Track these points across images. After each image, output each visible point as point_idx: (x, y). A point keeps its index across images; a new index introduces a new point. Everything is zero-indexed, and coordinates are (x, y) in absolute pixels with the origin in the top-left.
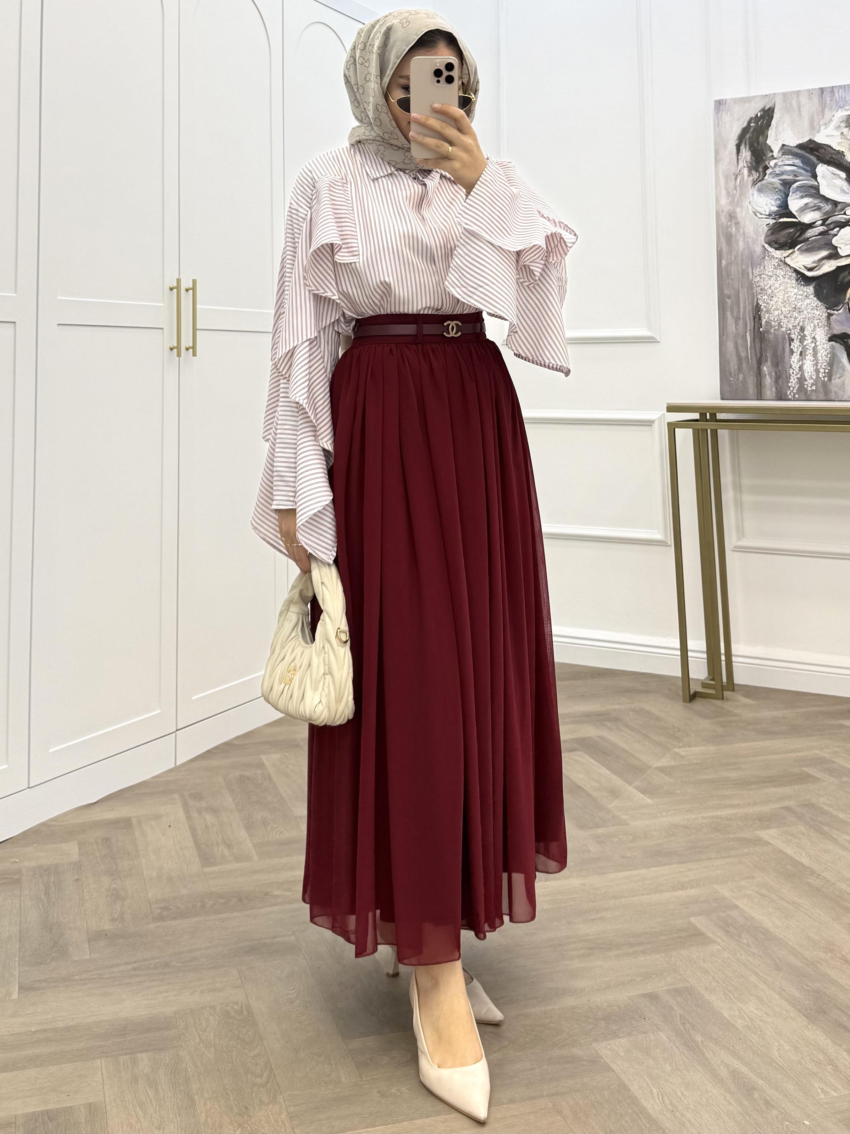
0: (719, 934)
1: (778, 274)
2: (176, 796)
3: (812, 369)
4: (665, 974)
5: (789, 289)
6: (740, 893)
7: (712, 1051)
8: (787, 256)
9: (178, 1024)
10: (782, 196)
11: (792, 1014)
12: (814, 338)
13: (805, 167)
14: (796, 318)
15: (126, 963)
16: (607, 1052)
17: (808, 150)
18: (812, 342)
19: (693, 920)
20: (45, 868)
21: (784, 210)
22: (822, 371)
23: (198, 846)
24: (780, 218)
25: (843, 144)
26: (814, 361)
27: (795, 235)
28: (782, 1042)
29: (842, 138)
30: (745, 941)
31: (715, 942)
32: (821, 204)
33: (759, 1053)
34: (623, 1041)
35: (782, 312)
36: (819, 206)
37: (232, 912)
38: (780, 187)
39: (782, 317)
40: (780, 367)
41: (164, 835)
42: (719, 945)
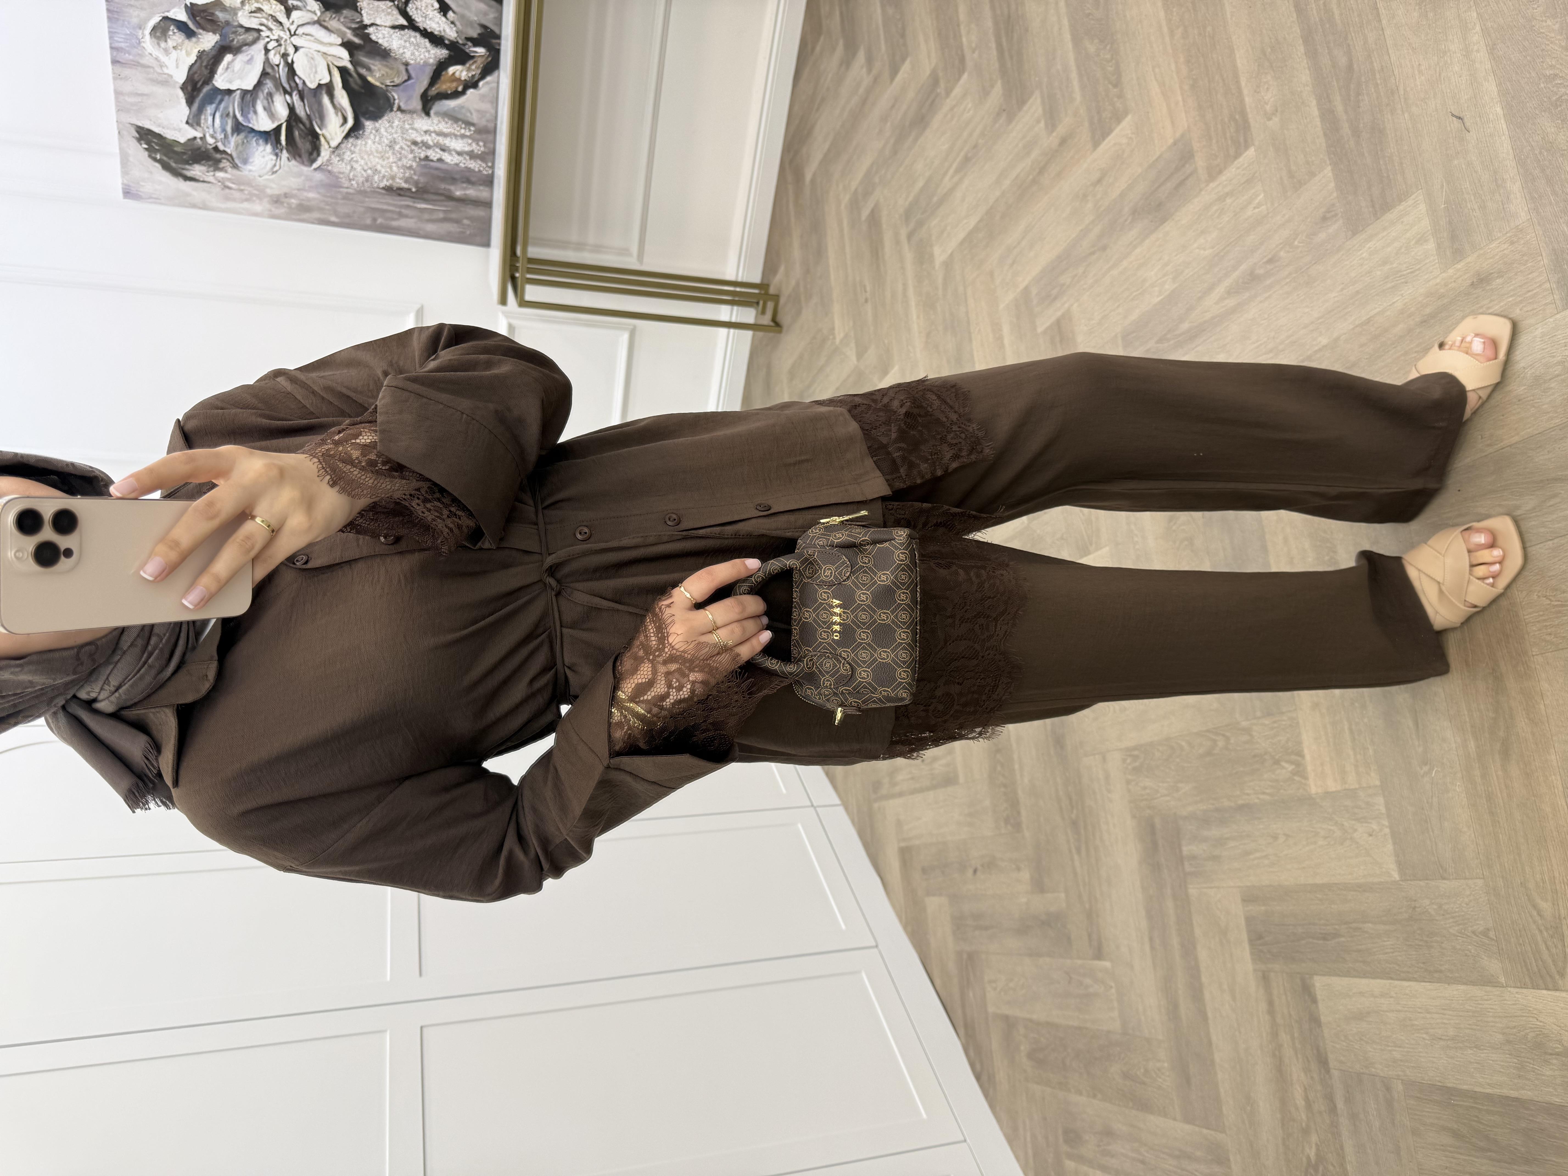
1: (349, 159)
3: (460, 141)
5: (368, 149)
8: (328, 143)
10: (254, 137)
12: (426, 132)
13: (217, 101)
14: (402, 148)
17: (195, 93)
18: (430, 135)
21: (271, 136)
22: (463, 131)
24: (281, 144)
25: (189, 49)
26: (451, 138)
27: (302, 130)
29: (181, 50)
32: (266, 91)
35: (395, 162)
36: (267, 94)
38: (242, 136)
39: (400, 163)
40: (457, 176)
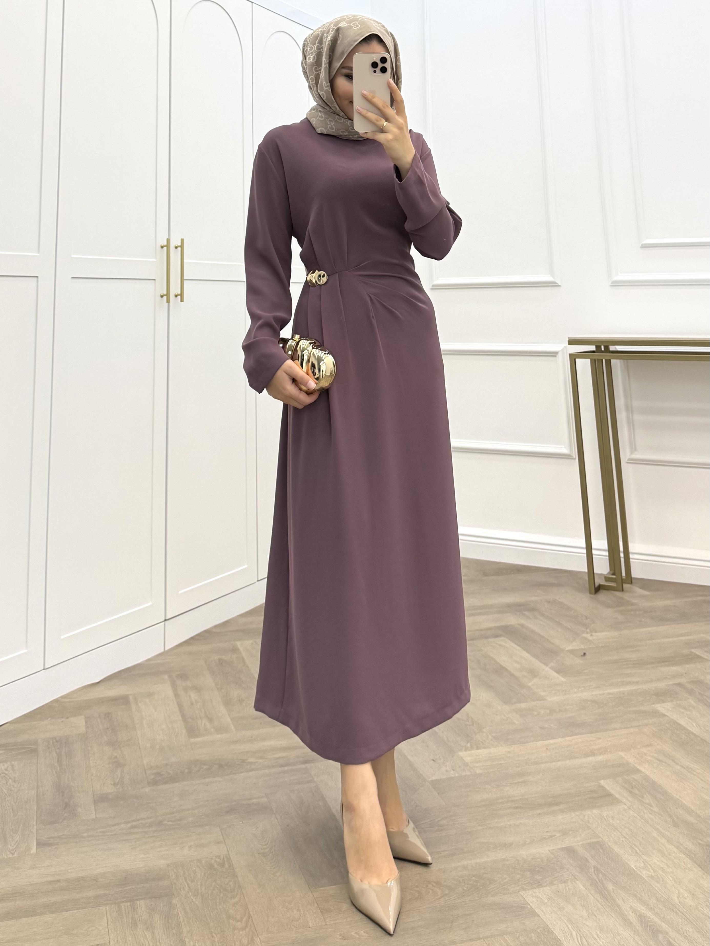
0: (625, 795)
2: (166, 677)
4: (581, 830)
6: (642, 760)
7: (622, 898)
9: (170, 875)
11: (689, 866)
15: (126, 823)
16: (533, 899)
19: (602, 782)
20: (57, 739)
23: (185, 720)
28: (682, 891)
30: (647, 801)
31: (622, 802)
33: (662, 900)
34: (547, 889)
37: (214, 777)
41: (156, 711)
42: (625, 804)
